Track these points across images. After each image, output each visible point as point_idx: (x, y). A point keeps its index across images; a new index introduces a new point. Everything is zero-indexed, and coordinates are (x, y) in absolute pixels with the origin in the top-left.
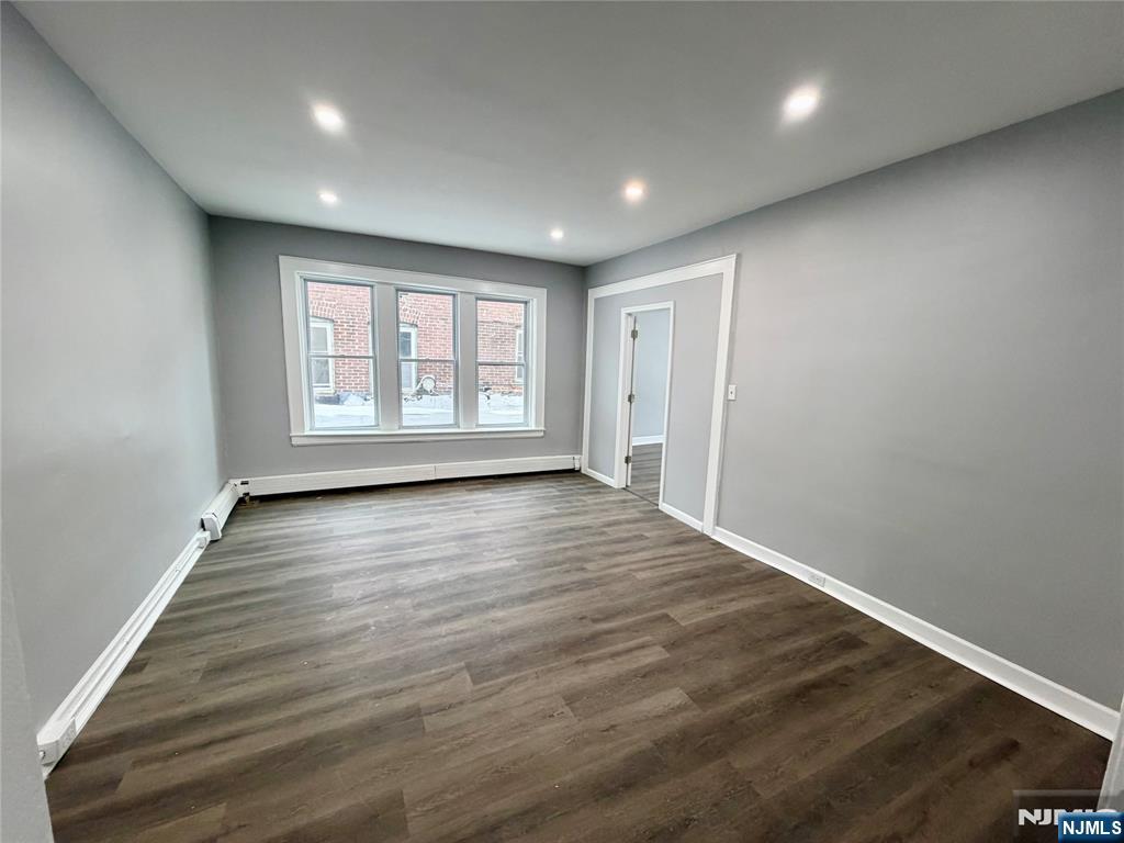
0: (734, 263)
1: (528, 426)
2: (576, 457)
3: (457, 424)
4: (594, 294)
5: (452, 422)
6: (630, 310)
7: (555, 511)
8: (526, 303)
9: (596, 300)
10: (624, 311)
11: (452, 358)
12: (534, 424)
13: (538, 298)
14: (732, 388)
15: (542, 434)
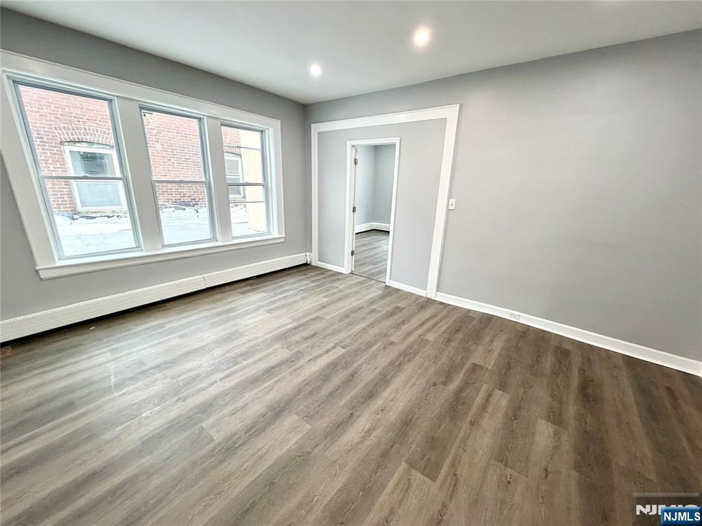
0: (458, 110)
1: (271, 234)
2: (307, 254)
3: (214, 239)
4: (316, 128)
5: (209, 236)
6: (354, 143)
7: (326, 300)
8: (262, 132)
9: (319, 133)
10: (349, 143)
11: (203, 180)
12: (276, 233)
13: (273, 128)
14: (453, 201)
15: (283, 240)
